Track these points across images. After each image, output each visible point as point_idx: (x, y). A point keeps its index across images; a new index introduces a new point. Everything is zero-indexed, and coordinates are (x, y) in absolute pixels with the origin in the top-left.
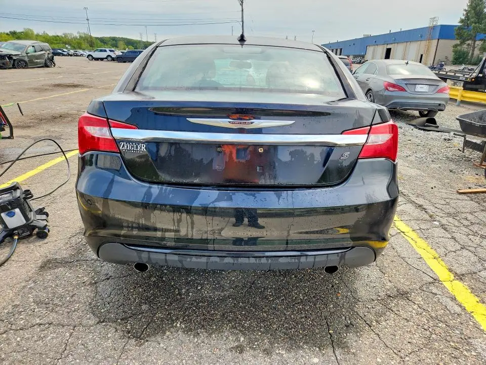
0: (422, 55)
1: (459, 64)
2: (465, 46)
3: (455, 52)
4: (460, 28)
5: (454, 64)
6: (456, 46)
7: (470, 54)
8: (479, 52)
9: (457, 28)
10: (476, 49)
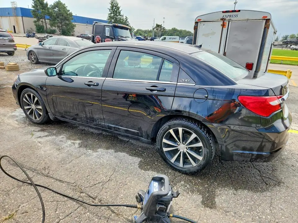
0: (14, 26)
1: (41, 33)
2: (40, 22)
3: (36, 25)
4: (34, 11)
5: (38, 33)
6: (35, 22)
7: (45, 27)
8: (50, 26)
9: (32, 11)
10: (47, 24)
